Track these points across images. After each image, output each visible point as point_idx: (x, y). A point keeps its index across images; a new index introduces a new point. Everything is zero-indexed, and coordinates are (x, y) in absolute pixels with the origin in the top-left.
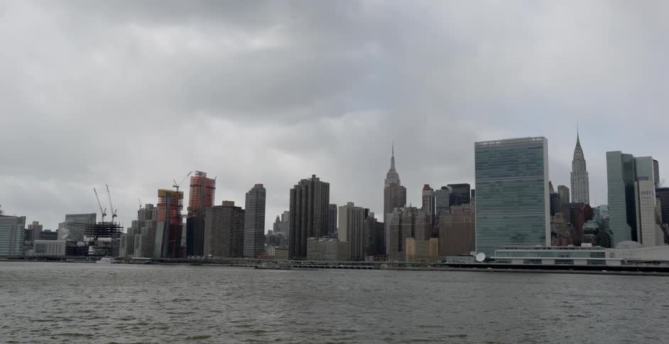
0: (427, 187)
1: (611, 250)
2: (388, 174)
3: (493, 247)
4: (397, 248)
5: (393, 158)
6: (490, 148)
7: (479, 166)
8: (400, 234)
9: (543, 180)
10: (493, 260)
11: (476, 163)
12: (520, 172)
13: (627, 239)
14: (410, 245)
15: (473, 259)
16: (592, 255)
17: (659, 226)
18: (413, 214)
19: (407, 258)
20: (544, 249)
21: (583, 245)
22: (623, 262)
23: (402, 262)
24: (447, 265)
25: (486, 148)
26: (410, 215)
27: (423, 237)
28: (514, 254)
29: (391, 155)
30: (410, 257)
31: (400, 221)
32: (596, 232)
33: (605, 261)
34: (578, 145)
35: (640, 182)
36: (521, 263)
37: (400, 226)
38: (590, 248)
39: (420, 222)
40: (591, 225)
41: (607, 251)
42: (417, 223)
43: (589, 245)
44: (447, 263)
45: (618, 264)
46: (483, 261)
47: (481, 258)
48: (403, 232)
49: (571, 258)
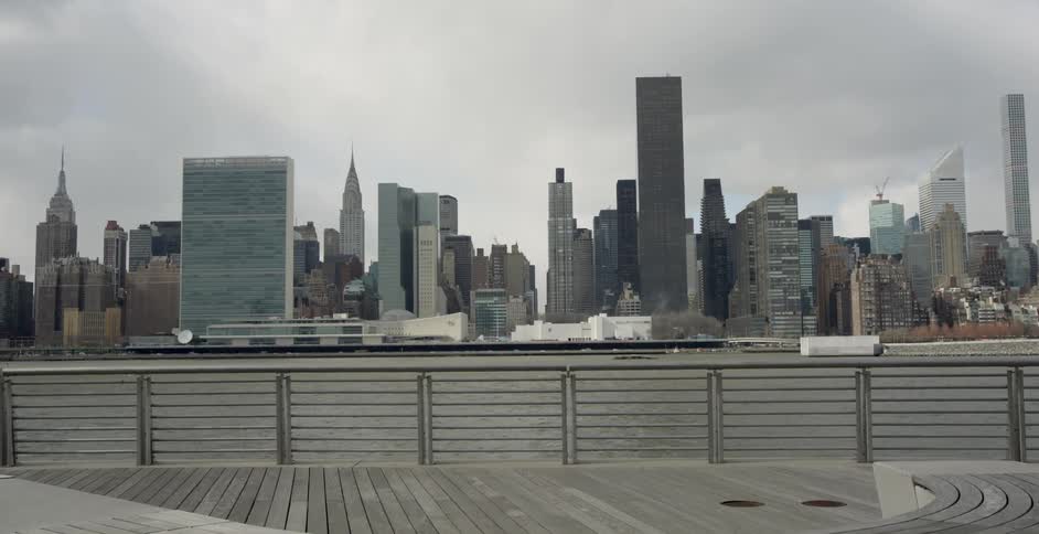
0: (112, 226)
1: (373, 323)
2: (53, 200)
3: (204, 321)
4: (52, 324)
5: (62, 173)
6: (207, 168)
7: (188, 196)
8: (58, 302)
9: (284, 221)
10: (205, 340)
11: (184, 191)
12: (251, 208)
13: (398, 308)
14: (72, 318)
15: (172, 339)
16: (346, 330)
17: (441, 289)
18: (81, 269)
19: (65, 341)
20: (281, 322)
21: (336, 316)
22: (385, 339)
23: (57, 348)
24: (132, 350)
25: (202, 168)
26: (76, 270)
27: (98, 306)
28: (236, 331)
29: (60, 169)
30: (70, 339)
31: (59, 281)
32: (360, 297)
33: (361, 338)
34: (352, 169)
35: (420, 228)
36: (246, 344)
37: (58, 290)
38: (344, 321)
39: (94, 283)
40: (354, 287)
41: (366, 325)
42: (89, 282)
43: (344, 316)
44: (131, 347)
45: (379, 343)
46: (191, 343)
47: (185, 337)
48: (63, 298)
49: (317, 336)
